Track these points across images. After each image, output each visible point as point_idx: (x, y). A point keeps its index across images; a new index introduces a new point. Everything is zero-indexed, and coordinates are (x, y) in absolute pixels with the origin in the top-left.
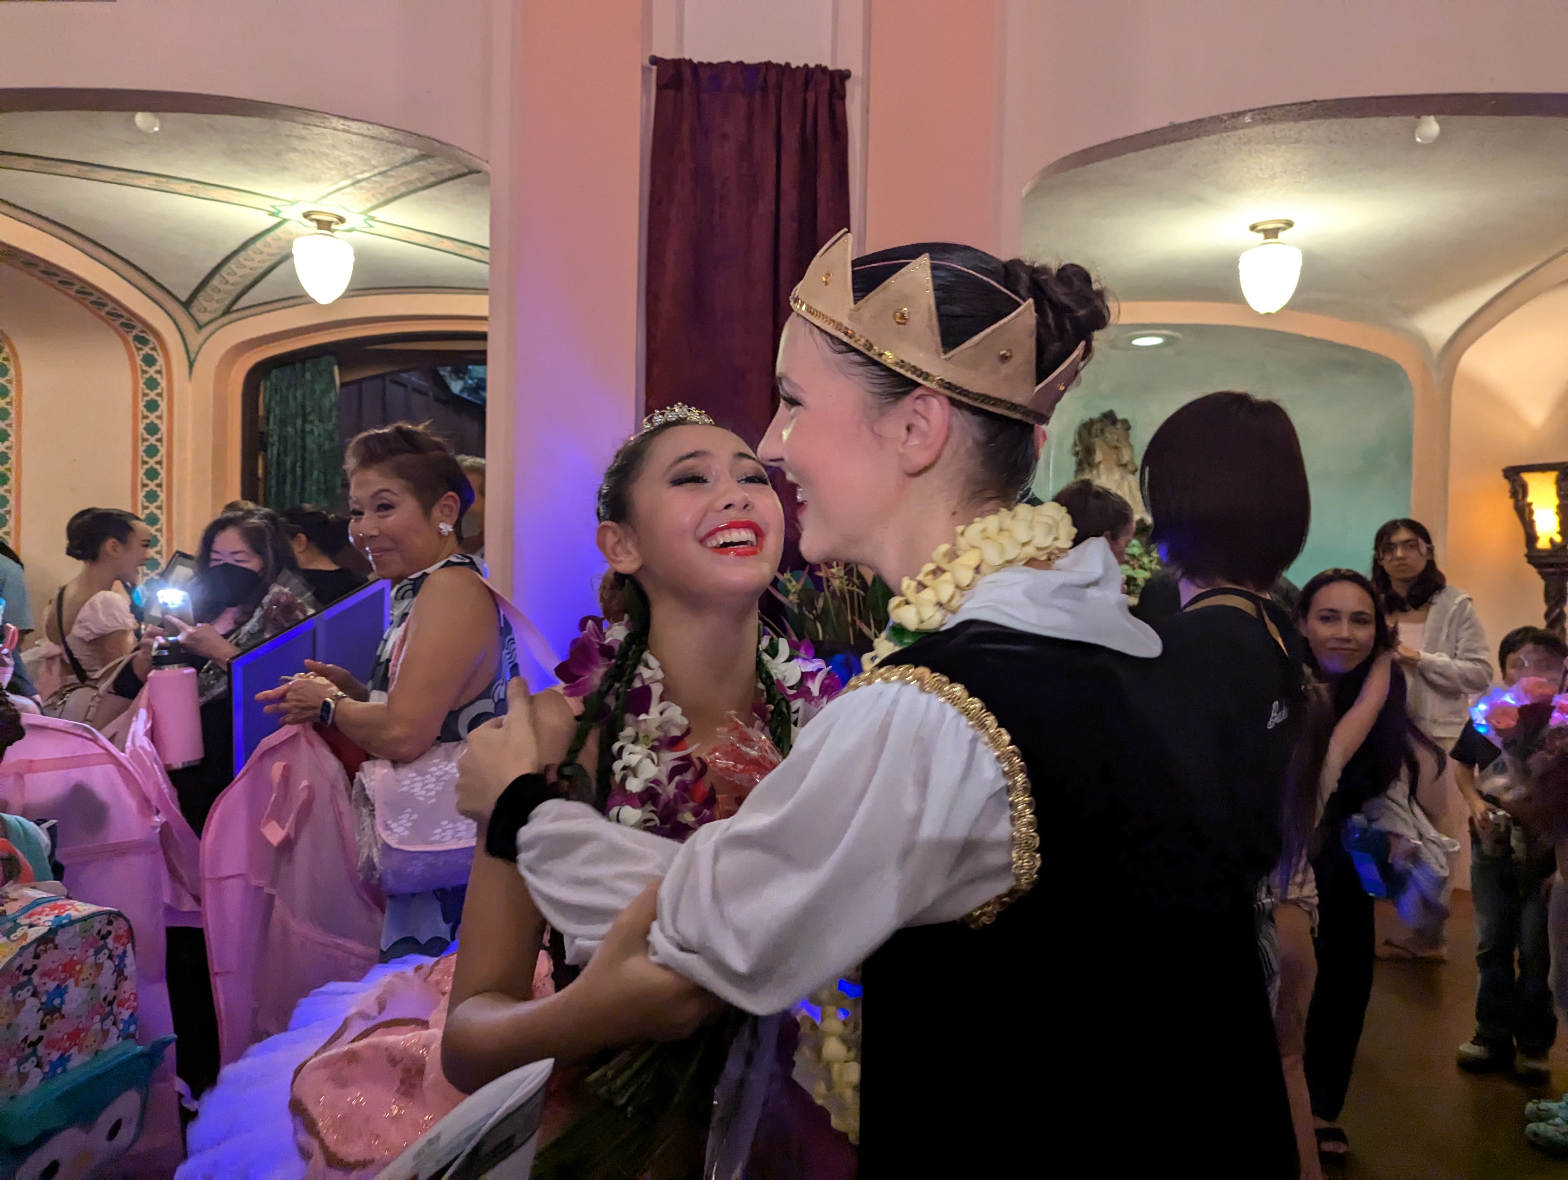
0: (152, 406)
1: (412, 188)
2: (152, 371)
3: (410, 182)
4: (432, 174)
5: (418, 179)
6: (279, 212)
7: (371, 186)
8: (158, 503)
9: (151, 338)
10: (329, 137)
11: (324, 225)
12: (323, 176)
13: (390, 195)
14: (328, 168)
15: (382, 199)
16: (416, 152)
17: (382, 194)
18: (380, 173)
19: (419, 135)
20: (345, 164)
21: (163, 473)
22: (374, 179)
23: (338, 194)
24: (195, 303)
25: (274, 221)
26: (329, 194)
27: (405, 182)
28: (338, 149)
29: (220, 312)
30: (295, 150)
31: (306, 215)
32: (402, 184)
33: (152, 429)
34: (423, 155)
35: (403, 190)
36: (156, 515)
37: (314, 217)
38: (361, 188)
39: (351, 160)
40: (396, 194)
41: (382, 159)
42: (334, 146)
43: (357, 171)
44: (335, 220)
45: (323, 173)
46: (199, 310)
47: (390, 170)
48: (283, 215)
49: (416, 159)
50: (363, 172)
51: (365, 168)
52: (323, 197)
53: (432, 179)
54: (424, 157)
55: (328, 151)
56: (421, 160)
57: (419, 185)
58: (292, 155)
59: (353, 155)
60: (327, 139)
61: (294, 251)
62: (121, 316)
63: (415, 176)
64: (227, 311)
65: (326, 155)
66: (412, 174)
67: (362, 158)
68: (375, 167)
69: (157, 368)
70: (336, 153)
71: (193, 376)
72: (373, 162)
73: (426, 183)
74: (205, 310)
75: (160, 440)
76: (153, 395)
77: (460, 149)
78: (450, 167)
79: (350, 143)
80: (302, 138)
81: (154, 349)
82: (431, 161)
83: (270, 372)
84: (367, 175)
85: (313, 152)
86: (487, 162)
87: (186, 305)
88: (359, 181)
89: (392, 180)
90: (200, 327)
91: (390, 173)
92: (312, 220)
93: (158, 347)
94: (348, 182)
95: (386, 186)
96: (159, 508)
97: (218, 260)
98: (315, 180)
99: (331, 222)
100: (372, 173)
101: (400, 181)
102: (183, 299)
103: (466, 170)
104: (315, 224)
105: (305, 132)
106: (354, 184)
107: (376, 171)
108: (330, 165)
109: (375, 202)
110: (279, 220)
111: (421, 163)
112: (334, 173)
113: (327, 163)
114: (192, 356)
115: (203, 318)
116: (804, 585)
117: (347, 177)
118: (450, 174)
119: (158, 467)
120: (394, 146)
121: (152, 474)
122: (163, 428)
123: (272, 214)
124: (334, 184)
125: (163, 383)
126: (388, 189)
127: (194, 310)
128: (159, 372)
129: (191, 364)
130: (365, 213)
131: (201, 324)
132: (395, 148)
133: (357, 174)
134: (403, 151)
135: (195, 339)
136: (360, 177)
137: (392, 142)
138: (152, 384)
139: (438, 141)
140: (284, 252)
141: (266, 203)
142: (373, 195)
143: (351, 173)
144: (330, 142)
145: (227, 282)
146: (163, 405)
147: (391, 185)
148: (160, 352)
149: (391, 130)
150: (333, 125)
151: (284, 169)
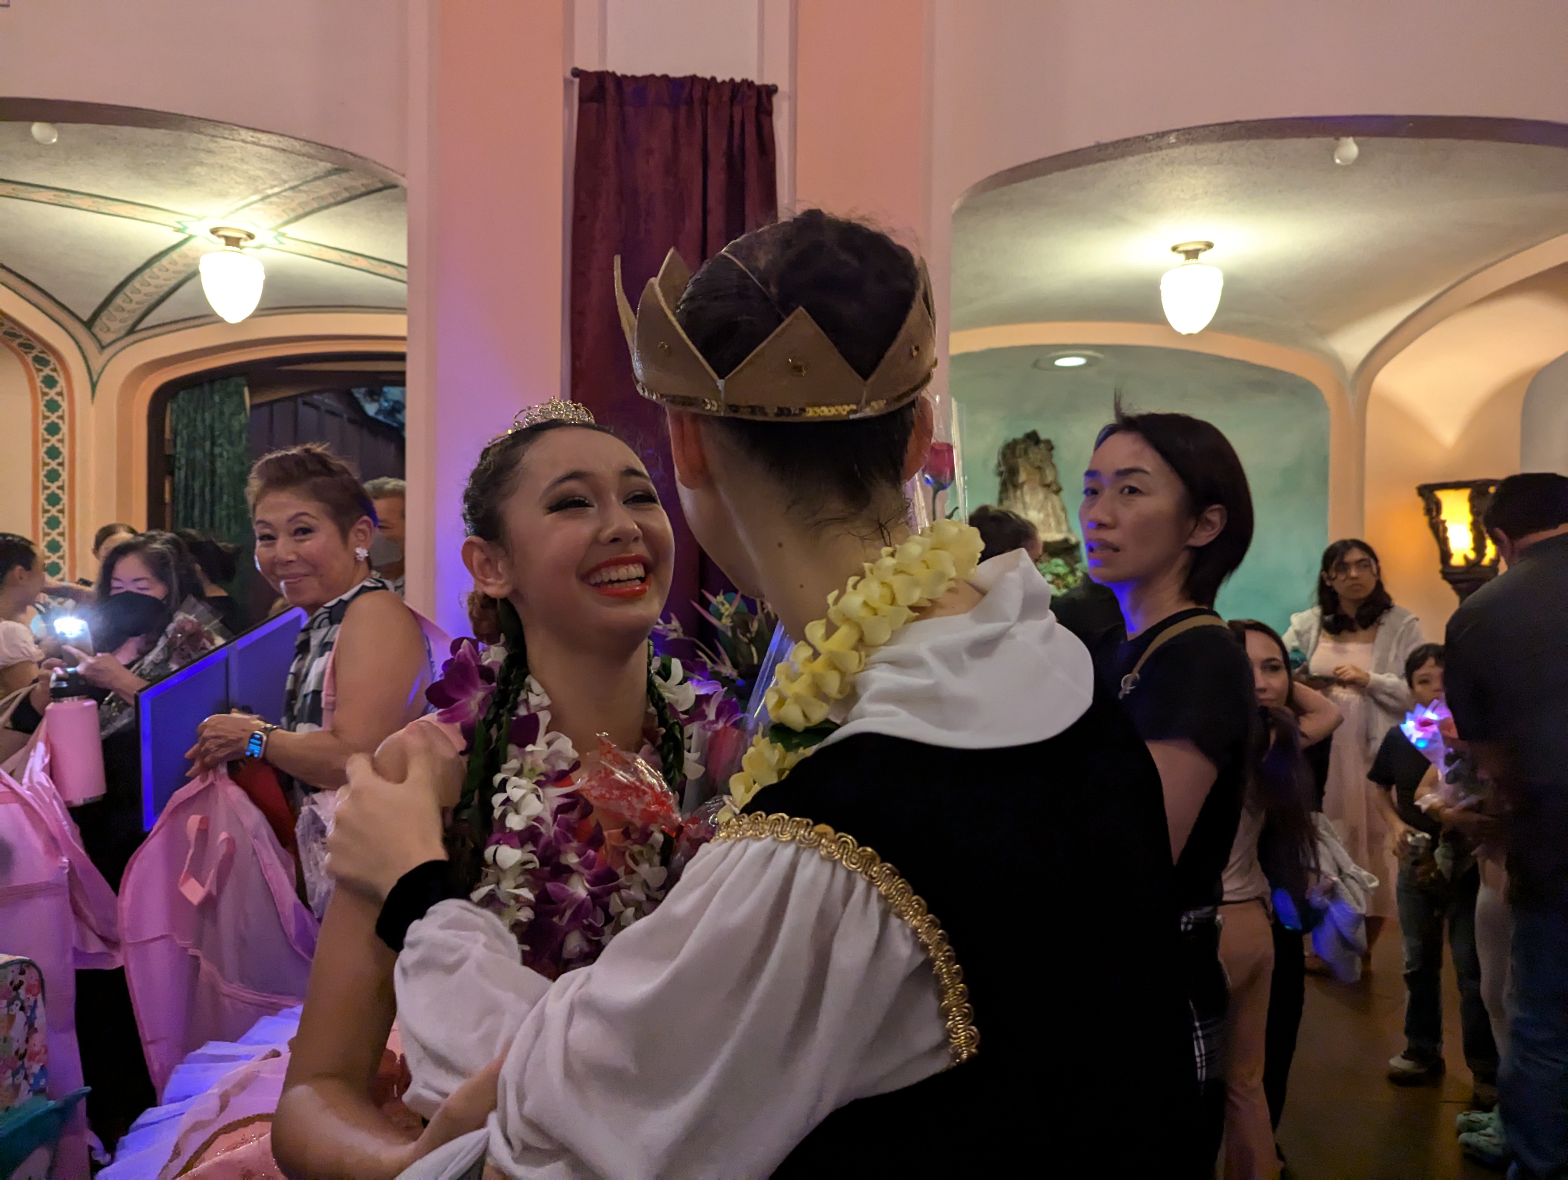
0: (53, 429)
1: (324, 203)
2: (52, 393)
3: (322, 198)
4: (346, 189)
5: (330, 194)
6: (185, 228)
7: (282, 201)
8: (60, 530)
9: (52, 359)
10: (238, 150)
11: (233, 241)
12: (231, 191)
13: (300, 211)
14: (237, 183)
15: (292, 215)
16: (329, 166)
17: (293, 210)
18: (292, 188)
19: (330, 147)
20: (254, 179)
21: (65, 498)
22: (284, 194)
23: (247, 209)
24: (98, 323)
25: (180, 237)
26: (238, 210)
27: (318, 198)
28: (247, 163)
29: (123, 332)
30: (201, 164)
31: (214, 231)
32: (313, 199)
33: (53, 453)
34: (336, 169)
35: (315, 205)
36: (58, 542)
37: (221, 233)
38: (271, 203)
39: (260, 173)
40: (307, 209)
41: (293, 174)
42: (242, 160)
43: (266, 186)
44: (244, 236)
45: (232, 187)
46: (101, 330)
47: (301, 185)
48: (189, 232)
49: (330, 173)
50: (272, 187)
51: (275, 183)
52: (231, 213)
53: (346, 195)
54: (337, 171)
55: (236, 165)
56: (334, 174)
57: (332, 200)
58: (198, 169)
59: (262, 169)
60: (235, 152)
61: (201, 268)
62: (20, 336)
63: (327, 191)
64: (132, 331)
65: (235, 170)
66: (324, 189)
67: (272, 172)
68: (285, 182)
69: (58, 389)
70: (245, 167)
71: (95, 399)
72: (284, 177)
73: (339, 199)
74: (109, 330)
75: (61, 464)
76: (54, 418)
77: (375, 162)
78: (364, 181)
79: (260, 156)
80: (210, 152)
81: (54, 370)
82: (344, 175)
83: (177, 393)
84: (276, 190)
85: (222, 167)
86: (403, 176)
87: (89, 324)
88: (268, 196)
89: (304, 195)
90: (103, 347)
91: (301, 188)
92: (219, 236)
93: (59, 368)
94: (257, 197)
95: (297, 201)
96: (62, 534)
97: (122, 278)
98: (222, 194)
99: (238, 239)
100: (282, 188)
101: (312, 196)
102: (85, 319)
103: (380, 185)
104: (223, 241)
105: (212, 146)
106: (263, 199)
107: (287, 186)
108: (239, 180)
109: (286, 218)
110: (186, 236)
111: (334, 177)
112: (242, 187)
113: (235, 177)
114: (95, 378)
115: (106, 338)
116: (737, 608)
117: (256, 191)
118: (363, 190)
119: (59, 492)
120: (306, 159)
121: (53, 500)
122: (65, 450)
123: (178, 230)
124: (244, 198)
125: (65, 405)
126: (299, 204)
127: (96, 330)
128: (60, 394)
129: (94, 386)
130: (275, 229)
131: (104, 344)
132: (307, 163)
133: (267, 189)
134: (316, 165)
135: (97, 362)
136: (270, 192)
137: (303, 155)
138: (52, 406)
139: (352, 154)
140: (191, 270)
141: (172, 220)
142: (284, 211)
143: (261, 188)
144: (239, 155)
145: (131, 301)
146: (65, 428)
147: (303, 200)
148: (61, 374)
149: (302, 143)
150: (241, 137)
151: (190, 183)
